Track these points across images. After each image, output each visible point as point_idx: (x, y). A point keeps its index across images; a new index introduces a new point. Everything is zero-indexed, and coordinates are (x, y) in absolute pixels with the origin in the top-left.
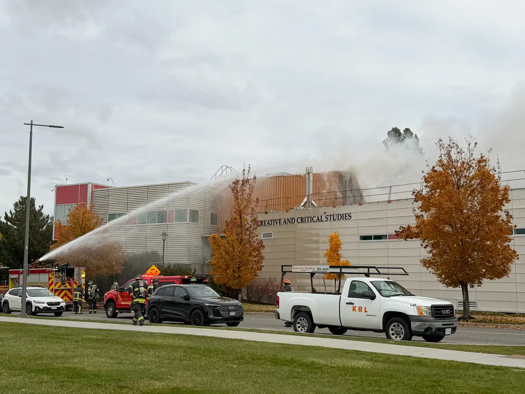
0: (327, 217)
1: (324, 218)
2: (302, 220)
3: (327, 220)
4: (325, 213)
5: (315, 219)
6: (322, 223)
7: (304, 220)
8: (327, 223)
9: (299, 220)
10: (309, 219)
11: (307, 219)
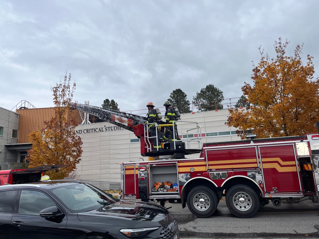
0: (106, 128)
1: (104, 129)
2: (87, 131)
3: (106, 130)
4: (105, 126)
5: (97, 130)
6: (103, 132)
7: (89, 131)
8: (106, 132)
9: (85, 131)
10: (93, 130)
11: (91, 131)
